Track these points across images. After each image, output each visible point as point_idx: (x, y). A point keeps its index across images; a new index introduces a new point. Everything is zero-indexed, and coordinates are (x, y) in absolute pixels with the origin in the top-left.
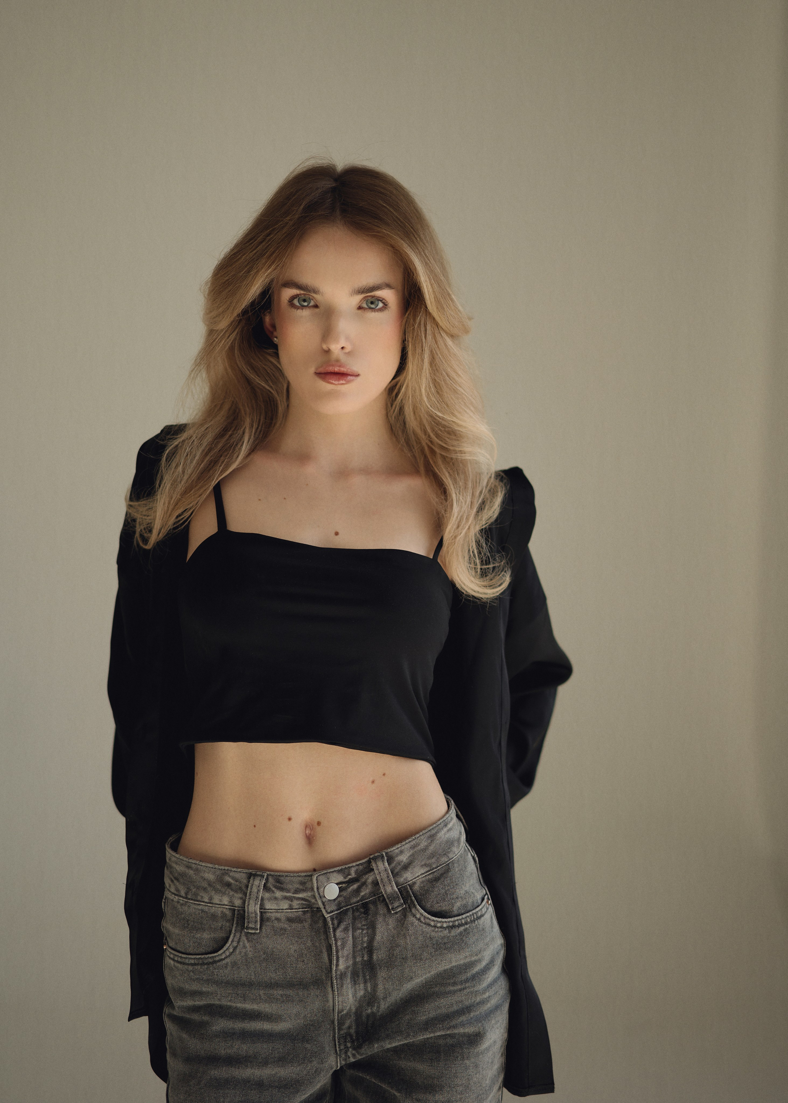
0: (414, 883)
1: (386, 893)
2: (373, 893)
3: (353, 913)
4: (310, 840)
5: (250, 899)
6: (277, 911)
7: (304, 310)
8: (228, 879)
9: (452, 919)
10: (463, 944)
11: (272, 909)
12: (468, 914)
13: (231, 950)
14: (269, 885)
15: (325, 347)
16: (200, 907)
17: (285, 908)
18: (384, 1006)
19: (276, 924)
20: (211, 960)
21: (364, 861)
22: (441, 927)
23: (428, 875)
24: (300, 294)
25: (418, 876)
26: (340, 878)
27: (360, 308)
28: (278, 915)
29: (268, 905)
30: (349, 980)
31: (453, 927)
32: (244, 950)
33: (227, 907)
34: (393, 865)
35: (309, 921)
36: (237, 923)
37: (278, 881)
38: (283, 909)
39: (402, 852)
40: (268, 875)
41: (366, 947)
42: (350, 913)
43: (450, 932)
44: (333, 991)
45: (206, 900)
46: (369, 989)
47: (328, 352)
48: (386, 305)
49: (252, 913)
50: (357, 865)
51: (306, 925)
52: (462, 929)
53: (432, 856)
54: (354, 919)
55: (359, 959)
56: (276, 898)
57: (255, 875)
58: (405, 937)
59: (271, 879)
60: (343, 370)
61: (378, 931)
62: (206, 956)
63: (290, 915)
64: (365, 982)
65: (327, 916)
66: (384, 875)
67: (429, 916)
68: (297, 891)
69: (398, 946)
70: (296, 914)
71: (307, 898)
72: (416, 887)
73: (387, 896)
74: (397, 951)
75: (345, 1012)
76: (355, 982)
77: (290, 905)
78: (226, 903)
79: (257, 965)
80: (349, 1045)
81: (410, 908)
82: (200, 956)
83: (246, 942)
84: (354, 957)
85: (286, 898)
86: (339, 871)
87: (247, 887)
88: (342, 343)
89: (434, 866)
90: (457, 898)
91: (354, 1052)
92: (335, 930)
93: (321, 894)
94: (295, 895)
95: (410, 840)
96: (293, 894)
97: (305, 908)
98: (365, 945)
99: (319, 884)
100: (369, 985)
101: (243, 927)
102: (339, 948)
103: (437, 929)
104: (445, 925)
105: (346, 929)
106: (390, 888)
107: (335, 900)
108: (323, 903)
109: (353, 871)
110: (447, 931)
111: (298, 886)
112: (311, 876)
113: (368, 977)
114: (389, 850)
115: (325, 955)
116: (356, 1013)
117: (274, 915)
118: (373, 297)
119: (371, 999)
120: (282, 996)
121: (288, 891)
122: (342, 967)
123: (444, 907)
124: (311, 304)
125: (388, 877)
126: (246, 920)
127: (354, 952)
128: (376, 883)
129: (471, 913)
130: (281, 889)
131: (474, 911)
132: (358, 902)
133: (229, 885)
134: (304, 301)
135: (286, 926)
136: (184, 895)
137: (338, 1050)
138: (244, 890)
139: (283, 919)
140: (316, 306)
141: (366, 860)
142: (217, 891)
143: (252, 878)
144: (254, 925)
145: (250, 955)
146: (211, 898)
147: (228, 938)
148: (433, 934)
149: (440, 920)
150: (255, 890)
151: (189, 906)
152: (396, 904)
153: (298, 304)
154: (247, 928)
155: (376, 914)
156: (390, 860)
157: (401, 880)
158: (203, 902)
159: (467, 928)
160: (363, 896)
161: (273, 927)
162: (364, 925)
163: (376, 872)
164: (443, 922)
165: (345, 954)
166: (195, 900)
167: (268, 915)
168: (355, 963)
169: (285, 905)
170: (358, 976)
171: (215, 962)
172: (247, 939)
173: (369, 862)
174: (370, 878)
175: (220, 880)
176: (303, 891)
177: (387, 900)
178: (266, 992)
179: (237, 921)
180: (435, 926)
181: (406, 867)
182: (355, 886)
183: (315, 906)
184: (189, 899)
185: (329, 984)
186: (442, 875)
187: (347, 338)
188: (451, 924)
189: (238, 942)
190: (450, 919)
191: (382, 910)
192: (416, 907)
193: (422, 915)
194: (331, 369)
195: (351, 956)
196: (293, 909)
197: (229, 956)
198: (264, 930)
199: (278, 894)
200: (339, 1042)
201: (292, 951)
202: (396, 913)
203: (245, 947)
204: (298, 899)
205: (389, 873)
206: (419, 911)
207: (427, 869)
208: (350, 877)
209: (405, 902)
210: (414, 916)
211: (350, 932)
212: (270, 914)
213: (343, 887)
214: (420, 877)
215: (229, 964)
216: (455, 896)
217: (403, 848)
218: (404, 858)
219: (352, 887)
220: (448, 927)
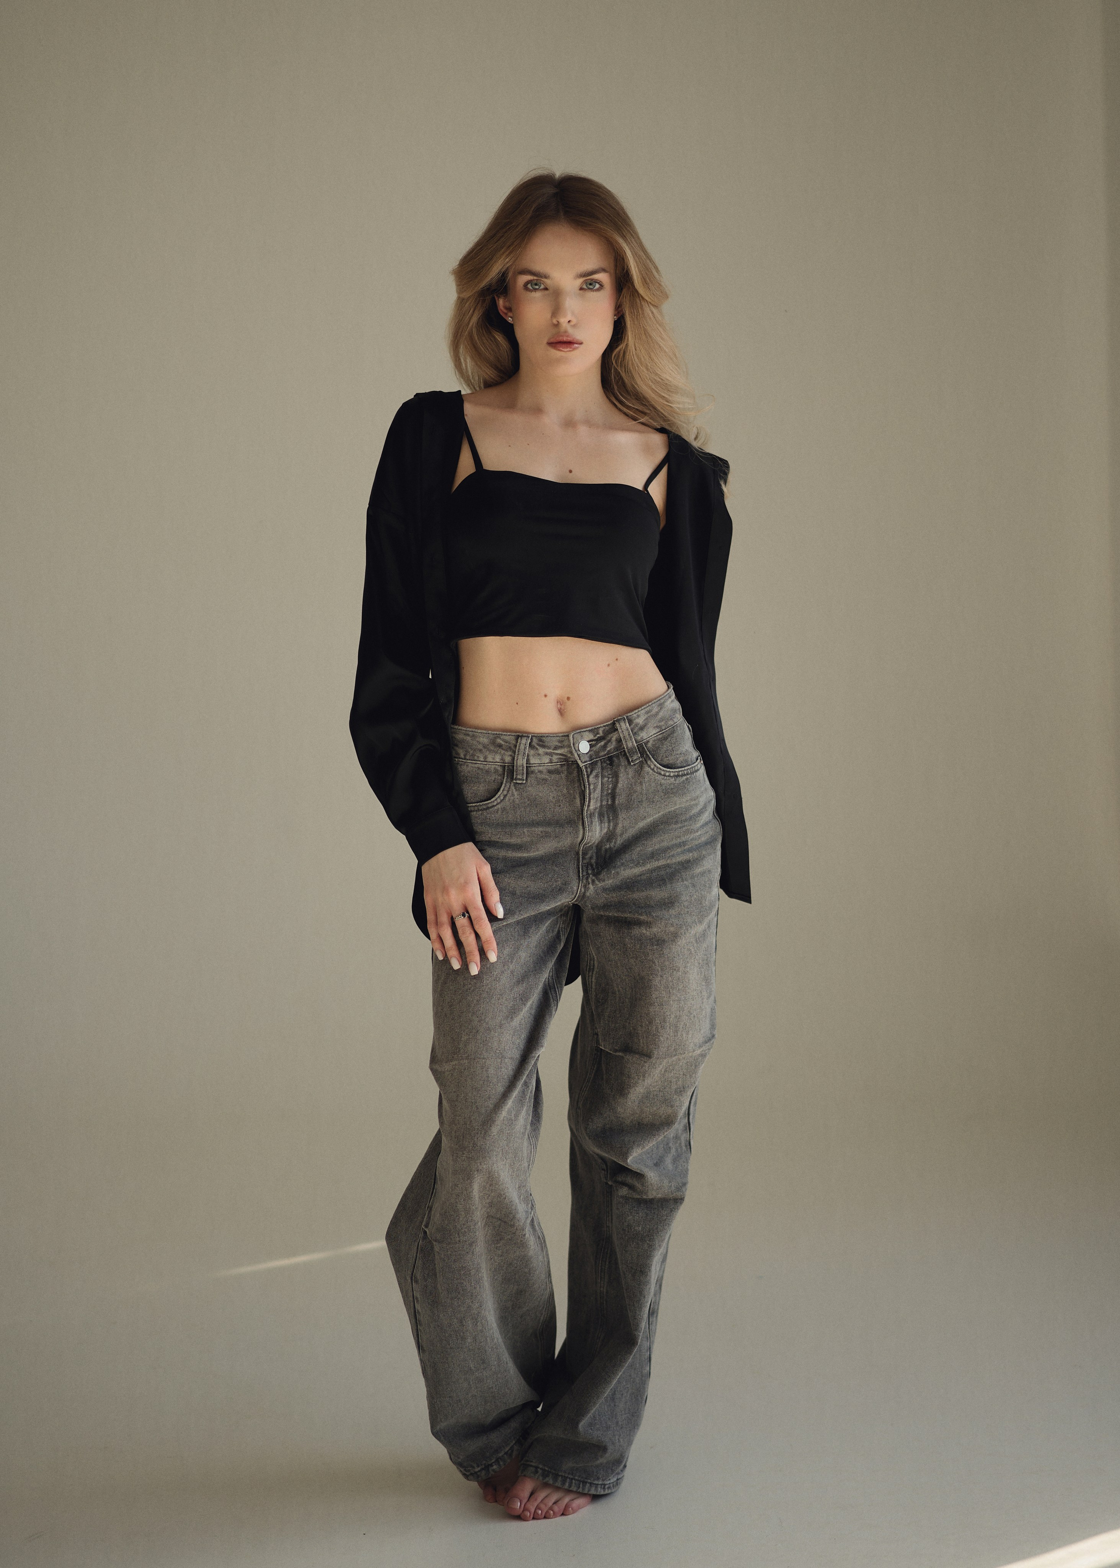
0: (648, 742)
1: (627, 748)
2: (616, 749)
3: (601, 764)
4: (561, 712)
5: (518, 754)
6: (540, 765)
7: (537, 292)
8: (499, 741)
9: (677, 770)
10: (685, 790)
11: (535, 763)
12: (689, 767)
13: (502, 798)
14: (534, 743)
15: (555, 321)
16: (477, 766)
17: (546, 762)
18: (619, 841)
19: (539, 776)
20: (484, 807)
21: (609, 723)
22: (669, 776)
23: (659, 735)
24: (533, 280)
25: (651, 736)
26: (591, 737)
27: (581, 289)
28: (541, 768)
29: (532, 761)
30: (596, 819)
31: (678, 776)
32: (512, 797)
33: (498, 764)
34: (632, 726)
35: (566, 772)
36: (507, 776)
37: (540, 740)
38: (545, 763)
39: (638, 716)
40: (532, 736)
41: (610, 793)
42: (599, 764)
43: (674, 780)
44: (584, 827)
45: (482, 759)
46: (611, 827)
47: (557, 325)
48: (602, 286)
49: (519, 767)
50: (604, 726)
51: (563, 775)
52: (683, 778)
53: (661, 720)
54: (602, 769)
55: (604, 803)
56: (539, 755)
57: (522, 736)
58: (641, 785)
59: (534, 739)
60: (569, 339)
61: (620, 780)
62: (481, 804)
63: (550, 768)
64: (609, 822)
65: (581, 766)
66: (626, 733)
67: (661, 767)
68: (556, 748)
69: (635, 792)
70: (555, 767)
71: (564, 753)
72: (650, 744)
73: (628, 750)
74: (634, 796)
75: (590, 845)
76: (601, 822)
77: (550, 760)
78: (498, 760)
79: (523, 809)
80: (590, 872)
81: (645, 761)
82: (476, 804)
83: (514, 790)
84: (601, 801)
85: (547, 754)
86: (590, 731)
87: (516, 746)
88: (569, 318)
89: (663, 728)
90: (678, 755)
91: (593, 878)
92: (588, 777)
93: (577, 749)
94: (554, 751)
95: (645, 707)
96: (553, 750)
97: (563, 762)
98: (610, 792)
99: (575, 740)
100: (611, 823)
101: (512, 779)
102: (591, 791)
103: (666, 778)
104: (672, 774)
105: (597, 776)
106: (631, 744)
107: (587, 753)
108: (579, 755)
109: (601, 731)
111: (557, 744)
112: (568, 736)
113: (611, 818)
114: (629, 714)
115: (578, 801)
116: (597, 846)
117: (536, 769)
118: (592, 280)
119: (610, 836)
120: (541, 832)
121: (549, 748)
122: (592, 807)
123: (671, 760)
124: (541, 288)
125: (629, 735)
126: (515, 773)
127: (601, 796)
128: (619, 741)
129: (691, 766)
130: (544, 746)
131: (693, 766)
132: (605, 755)
133: (500, 746)
134: (536, 284)
135: (547, 777)
136: (463, 757)
137: (581, 875)
138: (513, 749)
139: (545, 771)
140: (546, 289)
141: (611, 722)
142: (490, 751)
143: (520, 738)
144: (520, 776)
145: (517, 801)
146: (485, 758)
147: (499, 790)
148: (663, 781)
149: (668, 770)
150: (522, 747)
151: (467, 766)
152: (635, 758)
153: (531, 288)
154: (516, 779)
155: (619, 765)
156: (630, 722)
157: (638, 738)
158: (479, 761)
159: (688, 778)
160: (609, 751)
161: (537, 778)
162: (610, 774)
163: (620, 730)
164: (670, 772)
165: (596, 797)
166: (472, 760)
167: (532, 768)
168: (601, 806)
169: (546, 759)
170: (604, 817)
171: (488, 808)
172: (515, 788)
173: (614, 724)
174: (614, 737)
175: (493, 742)
176: (561, 747)
177: (628, 754)
178: (529, 830)
179: (507, 774)
180: (664, 775)
181: (642, 728)
182: (603, 743)
183: (570, 759)
184: (467, 760)
185: (581, 823)
186: (669, 735)
187: (573, 313)
188: (676, 774)
189: (508, 791)
190: (676, 770)
191: (623, 762)
192: (651, 760)
193: (655, 765)
194: (561, 339)
195: (599, 799)
196: (552, 763)
197: (500, 803)
198: (529, 781)
199: (541, 751)
200: (582, 869)
201: (551, 798)
202: (634, 765)
203: (513, 795)
204: (557, 754)
205: (629, 732)
206: (653, 763)
207: (658, 730)
208: (598, 735)
209: (642, 756)
210: (649, 766)
211: (600, 779)
212: (534, 768)
213: (592, 743)
214: (653, 736)
215: (500, 809)
216: (679, 752)
217: (639, 713)
218: (640, 721)
219: (600, 744)
220: (674, 776)
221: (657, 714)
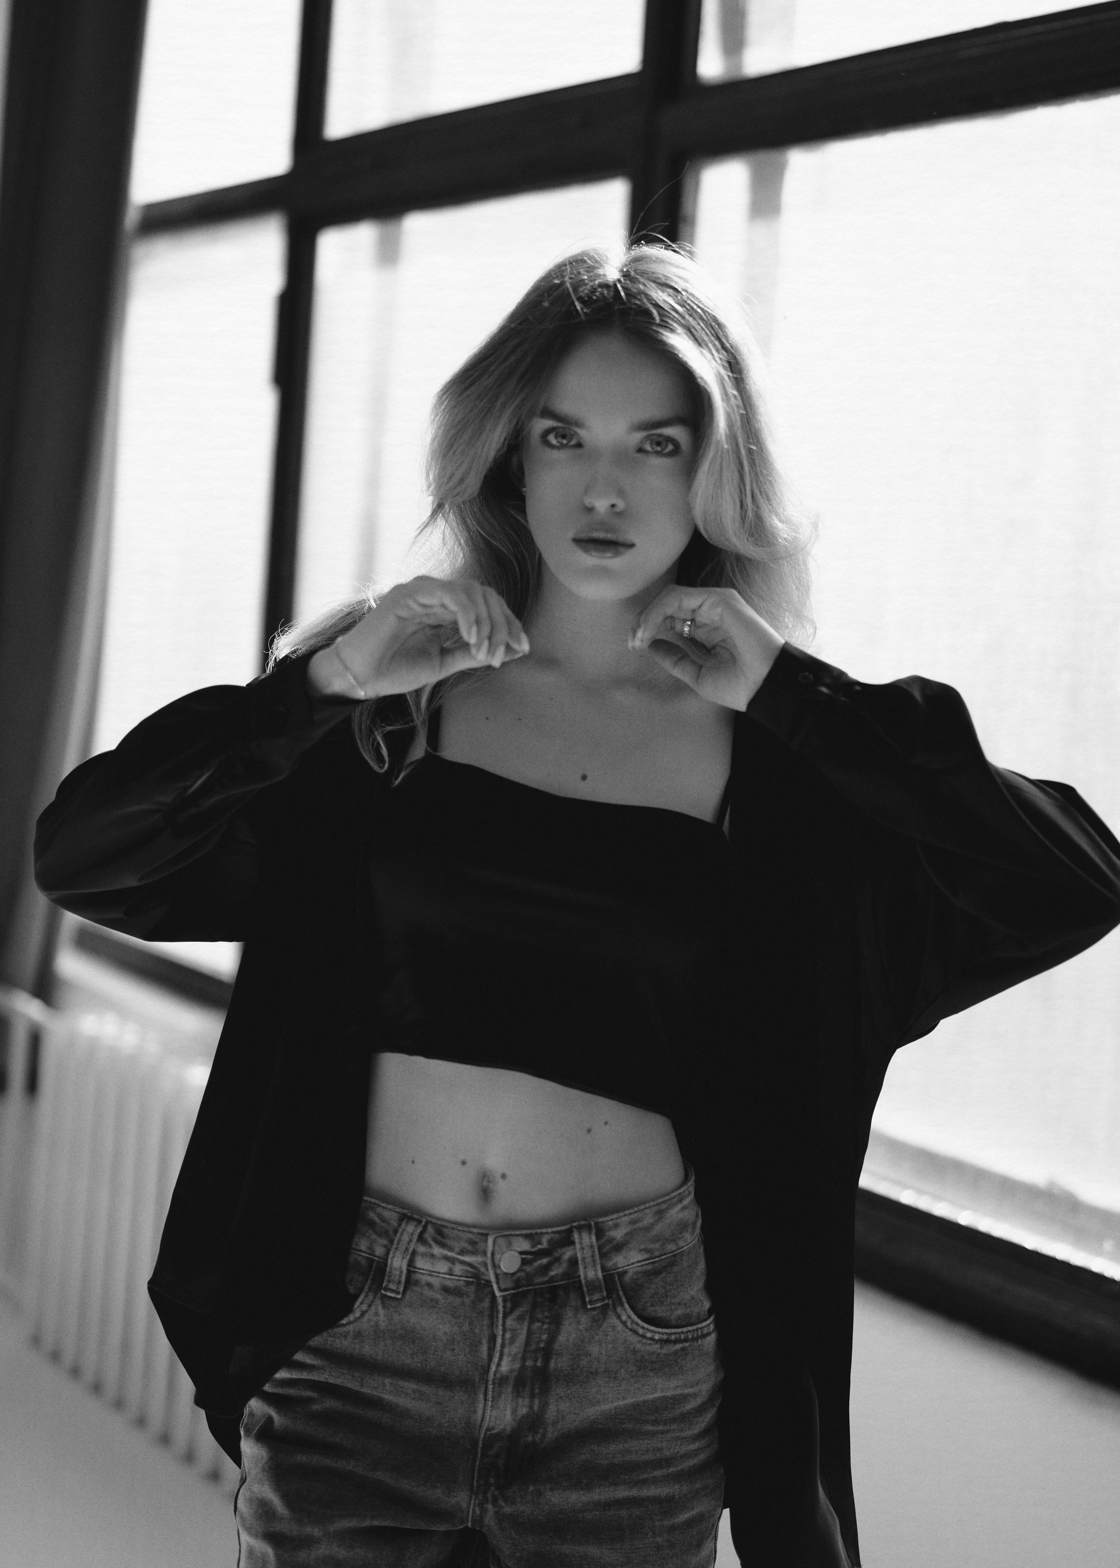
0: (626, 1272)
1: (585, 1279)
2: (567, 1275)
3: (535, 1298)
4: (487, 1195)
5: (396, 1248)
6: (431, 1273)
7: (562, 450)
8: (372, 1215)
9: (668, 1331)
10: (677, 1368)
11: (423, 1270)
12: (690, 1328)
13: (358, 1315)
14: (427, 1236)
15: (587, 503)
17: (442, 1271)
18: (550, 1435)
19: (427, 1292)
21: (563, 1228)
22: (651, 1339)
23: (646, 1264)
24: (558, 428)
25: (632, 1264)
26: (525, 1246)
27: (640, 450)
28: (432, 1280)
29: (420, 1263)
30: (510, 1389)
31: (667, 1341)
32: (375, 1319)
33: (362, 1255)
34: (602, 1241)
35: (472, 1296)
36: (373, 1280)
37: (440, 1233)
38: (439, 1273)
39: (617, 1226)
40: (427, 1222)
41: (543, 1348)
42: (531, 1296)
43: (661, 1348)
44: (486, 1399)
46: (536, 1408)
47: (591, 510)
48: (678, 448)
49: (395, 1269)
50: (553, 1232)
51: (467, 1301)
52: (678, 1346)
53: (656, 1239)
54: (535, 1306)
55: (529, 1363)
56: (432, 1256)
57: (410, 1219)
58: (600, 1345)
59: (430, 1229)
60: (613, 538)
61: (563, 1330)
63: (447, 1283)
64: (532, 1396)
65: (498, 1294)
66: (588, 1253)
67: (640, 1322)
68: (462, 1252)
69: (587, 1354)
70: (455, 1283)
71: (476, 1264)
72: (627, 1278)
73: (586, 1282)
74: (584, 1362)
75: (495, 1431)
76: (518, 1394)
77: (450, 1269)
78: (364, 1249)
79: (389, 1342)
81: (614, 1305)
83: (380, 1307)
84: (524, 1359)
85: (446, 1258)
86: (526, 1236)
87: (396, 1231)
88: (613, 499)
89: (657, 1254)
90: (679, 1304)
91: (496, 1493)
92: (505, 1317)
93: (496, 1263)
94: (459, 1257)
95: (631, 1211)
96: (458, 1254)
97: (470, 1277)
98: (542, 1345)
99: (497, 1248)
100: (537, 1402)
101: (380, 1287)
102: (507, 1342)
103: (645, 1341)
104: (657, 1337)
105: (520, 1318)
106: (591, 1273)
107: (513, 1274)
108: (497, 1276)
110: (658, 1346)
111: (466, 1245)
112: (486, 1235)
113: (537, 1391)
114: (600, 1220)
115: (484, 1348)
116: (511, 1437)
117: (425, 1279)
118: (659, 435)
119: (535, 1422)
120: (414, 1391)
121: (451, 1249)
122: (504, 1368)
123: (660, 1311)
124: (573, 443)
125: (592, 1256)
126: (386, 1278)
127: (525, 1351)
128: (574, 1262)
129: (695, 1327)
130: (443, 1245)
131: (699, 1326)
132: (544, 1283)
133: (371, 1225)
134: (563, 437)
135: (439, 1296)
138: (391, 1236)
139: (438, 1286)
140: (579, 445)
141: (566, 1227)
143: (406, 1218)
144: (393, 1287)
145: (382, 1326)
147: (357, 1297)
148: (639, 1346)
149: (652, 1328)
150: (406, 1238)
152: (596, 1297)
153: (554, 441)
154: (386, 1289)
155: (565, 1306)
156: (600, 1233)
157: (610, 1264)
159: (682, 1347)
160: (552, 1277)
161: (422, 1294)
162: (546, 1317)
163: (578, 1246)
164: (655, 1332)
165: (513, 1353)
167: (418, 1276)
168: (523, 1368)
169: (442, 1267)
170: (524, 1387)
172: (382, 1304)
173: (570, 1231)
174: (568, 1253)
176: (473, 1253)
177: (585, 1289)
178: (394, 1382)
179: (373, 1277)
180: (643, 1335)
181: (619, 1248)
182: (545, 1261)
183: (483, 1277)
185: (483, 1389)
186: (665, 1267)
187: (620, 493)
188: (665, 1337)
190: (665, 1330)
191: (574, 1300)
192: (623, 1306)
193: (629, 1317)
194: (595, 535)
195: (520, 1355)
196: (452, 1275)
197: (353, 1322)
198: (407, 1297)
199: (437, 1250)
201: (440, 1333)
202: (594, 1309)
203: (377, 1314)
204: (463, 1263)
205: (593, 1252)
206: (627, 1313)
207: (646, 1256)
208: (540, 1246)
209: (609, 1296)
210: (619, 1317)
211: (526, 1323)
212: (420, 1276)
213: (526, 1259)
214: (636, 1265)
215: (351, 1333)
216: (676, 1300)
217: (619, 1221)
218: (618, 1234)
219: (539, 1262)
220: (660, 1341)
221: (648, 1229)
